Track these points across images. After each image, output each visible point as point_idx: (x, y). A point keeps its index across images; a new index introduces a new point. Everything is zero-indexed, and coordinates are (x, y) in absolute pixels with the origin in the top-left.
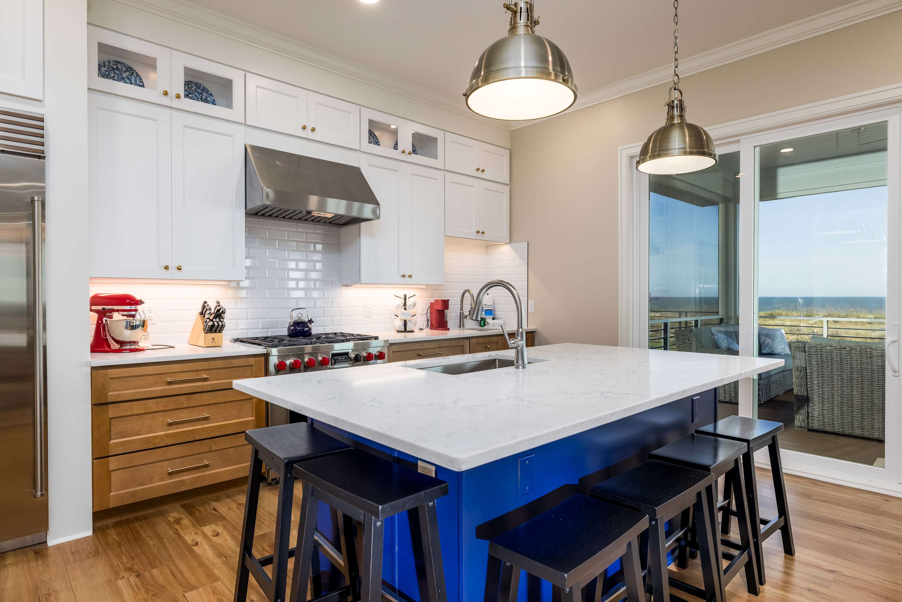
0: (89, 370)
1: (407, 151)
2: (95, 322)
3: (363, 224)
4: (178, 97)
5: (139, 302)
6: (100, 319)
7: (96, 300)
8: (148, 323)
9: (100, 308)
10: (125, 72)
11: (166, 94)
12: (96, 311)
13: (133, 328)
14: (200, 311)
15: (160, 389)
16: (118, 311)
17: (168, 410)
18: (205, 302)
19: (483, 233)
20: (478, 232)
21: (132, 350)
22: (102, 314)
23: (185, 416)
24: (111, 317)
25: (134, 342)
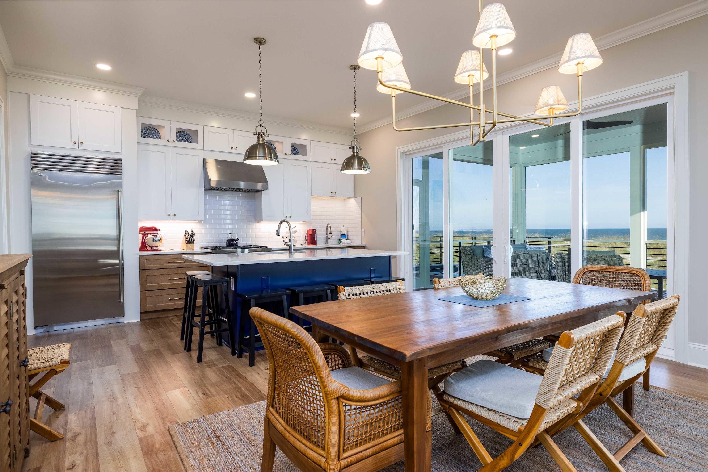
0: (138, 256)
1: (288, 154)
2: (141, 239)
3: (263, 192)
4: (174, 141)
5: (159, 230)
6: (143, 237)
7: (142, 229)
8: (163, 239)
9: (143, 232)
10: (153, 130)
11: (168, 141)
12: (142, 234)
13: (156, 241)
14: (185, 234)
15: (165, 265)
16: (150, 234)
17: (169, 274)
18: (186, 230)
19: (335, 193)
20: (332, 193)
21: (155, 250)
22: (144, 235)
23: (176, 277)
24: (148, 236)
25: (157, 247)
